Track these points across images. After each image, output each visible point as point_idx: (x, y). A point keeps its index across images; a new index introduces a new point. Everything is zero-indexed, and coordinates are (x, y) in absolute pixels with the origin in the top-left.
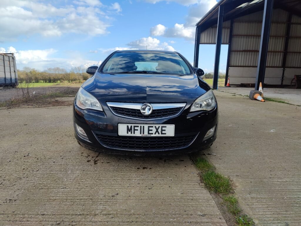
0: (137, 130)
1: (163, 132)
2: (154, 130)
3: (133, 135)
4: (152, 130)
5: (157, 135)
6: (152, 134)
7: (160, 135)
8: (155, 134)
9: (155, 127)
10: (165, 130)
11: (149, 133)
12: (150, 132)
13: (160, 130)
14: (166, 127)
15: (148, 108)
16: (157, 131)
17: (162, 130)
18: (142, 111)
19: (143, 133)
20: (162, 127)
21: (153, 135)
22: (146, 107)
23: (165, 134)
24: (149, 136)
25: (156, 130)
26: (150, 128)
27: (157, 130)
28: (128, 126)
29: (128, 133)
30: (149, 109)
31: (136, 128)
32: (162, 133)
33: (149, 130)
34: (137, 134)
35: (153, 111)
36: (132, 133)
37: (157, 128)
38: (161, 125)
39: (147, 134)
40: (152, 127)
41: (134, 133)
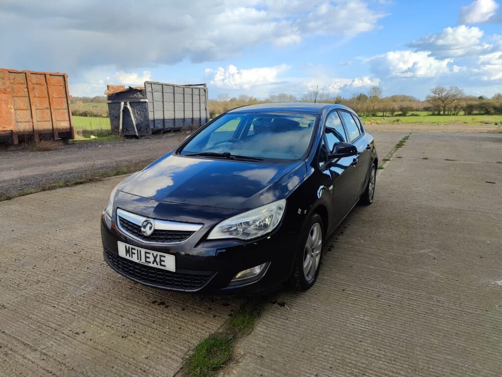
0: (134, 254)
1: (162, 263)
2: (151, 259)
3: (130, 259)
4: (149, 258)
5: (155, 265)
6: (150, 262)
7: (159, 267)
8: (153, 263)
9: (153, 254)
10: (164, 261)
11: (146, 261)
12: (148, 260)
13: (158, 259)
14: (164, 257)
15: (149, 225)
16: (155, 261)
17: (161, 261)
18: (142, 229)
19: (141, 260)
20: (160, 255)
21: (151, 265)
22: (147, 225)
23: (165, 266)
24: (146, 264)
25: (153, 259)
26: (148, 255)
27: (155, 258)
28: (126, 246)
29: (126, 255)
30: (150, 228)
31: (133, 251)
32: (161, 265)
33: (146, 257)
34: (135, 259)
35: (155, 230)
36: (130, 256)
37: (155, 256)
38: (159, 254)
39: (144, 262)
40: (149, 253)
41: (132, 257)
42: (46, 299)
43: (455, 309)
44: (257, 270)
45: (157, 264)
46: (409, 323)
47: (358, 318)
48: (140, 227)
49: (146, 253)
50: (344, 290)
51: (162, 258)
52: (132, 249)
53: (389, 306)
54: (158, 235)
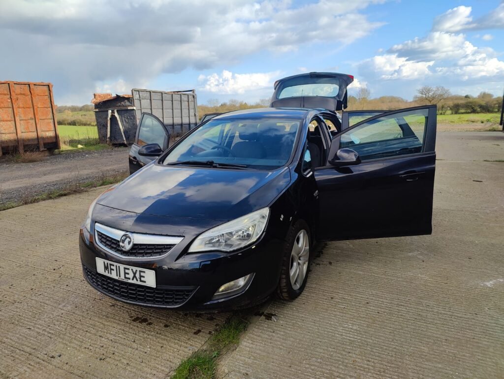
0: (113, 270)
1: (142, 279)
2: (131, 275)
3: (109, 275)
4: (128, 274)
5: (134, 282)
6: (129, 279)
7: (139, 283)
8: (133, 279)
9: (132, 270)
10: (144, 277)
11: (125, 278)
12: (127, 276)
13: (138, 275)
14: (144, 272)
15: (128, 239)
16: (135, 276)
17: (141, 276)
18: (121, 244)
19: (120, 276)
20: (140, 271)
21: (130, 281)
22: (125, 239)
23: (145, 282)
24: (126, 281)
25: (133, 275)
26: (127, 271)
27: (135, 274)
28: (104, 263)
29: (105, 272)
30: (129, 243)
31: (112, 267)
32: (141, 281)
33: (125, 273)
34: (114, 275)
35: (135, 245)
36: (108, 273)
37: (134, 271)
38: (139, 269)
39: (123, 278)
40: (128, 269)
41: (111, 274)
42: (22, 321)
43: (444, 314)
44: (241, 282)
45: (137, 280)
46: (398, 330)
47: (346, 327)
48: (119, 241)
49: (125, 268)
50: (332, 298)
51: (142, 274)
52: (111, 265)
53: (378, 313)
54: (138, 249)
